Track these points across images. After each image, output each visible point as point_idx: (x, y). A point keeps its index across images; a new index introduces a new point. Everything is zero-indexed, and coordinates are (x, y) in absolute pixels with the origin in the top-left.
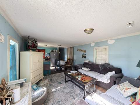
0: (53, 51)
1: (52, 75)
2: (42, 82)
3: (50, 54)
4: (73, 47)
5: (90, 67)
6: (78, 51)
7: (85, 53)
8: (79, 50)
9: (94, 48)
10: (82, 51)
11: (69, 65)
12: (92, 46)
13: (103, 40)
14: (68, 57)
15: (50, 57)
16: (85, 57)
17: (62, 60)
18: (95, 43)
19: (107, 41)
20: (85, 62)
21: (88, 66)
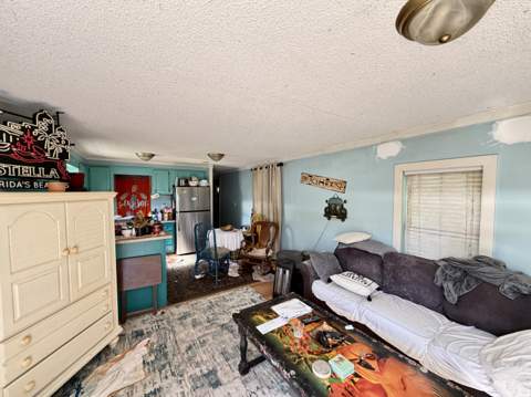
0: (187, 185)
1: (173, 309)
2: (103, 373)
3: (173, 198)
4: (281, 165)
5: (375, 270)
6: (305, 187)
7: (342, 197)
8: (307, 178)
9: (399, 169)
10: (326, 182)
11: (260, 253)
12: (384, 157)
13: (459, 124)
14: (258, 212)
15: (174, 211)
16: (342, 215)
17: (229, 227)
18: (403, 141)
19: (490, 125)
20: (348, 241)
21: (361, 264)
